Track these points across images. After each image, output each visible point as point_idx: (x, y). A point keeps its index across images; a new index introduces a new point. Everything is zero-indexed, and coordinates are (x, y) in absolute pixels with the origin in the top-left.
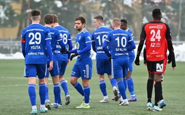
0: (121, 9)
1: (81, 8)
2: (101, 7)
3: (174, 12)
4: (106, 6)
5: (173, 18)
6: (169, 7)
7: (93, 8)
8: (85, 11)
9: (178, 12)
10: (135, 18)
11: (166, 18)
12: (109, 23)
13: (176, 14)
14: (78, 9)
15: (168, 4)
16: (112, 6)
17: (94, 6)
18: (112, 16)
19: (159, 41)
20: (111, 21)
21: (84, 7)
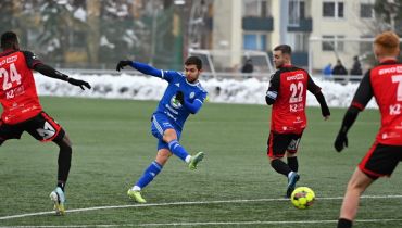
0: (70, 23)
1: (13, 22)
2: (41, 22)
3: (145, 29)
4: (49, 20)
5: (144, 38)
6: (139, 23)
7: (29, 22)
8: (18, 26)
9: (151, 29)
10: (90, 38)
11: (134, 37)
12: (53, 44)
13: (148, 32)
14: (9, 23)
15: (137, 18)
16: (57, 19)
17: (32, 19)
18: (58, 34)
19: (19, 83)
20: (56, 41)
21: (17, 21)
